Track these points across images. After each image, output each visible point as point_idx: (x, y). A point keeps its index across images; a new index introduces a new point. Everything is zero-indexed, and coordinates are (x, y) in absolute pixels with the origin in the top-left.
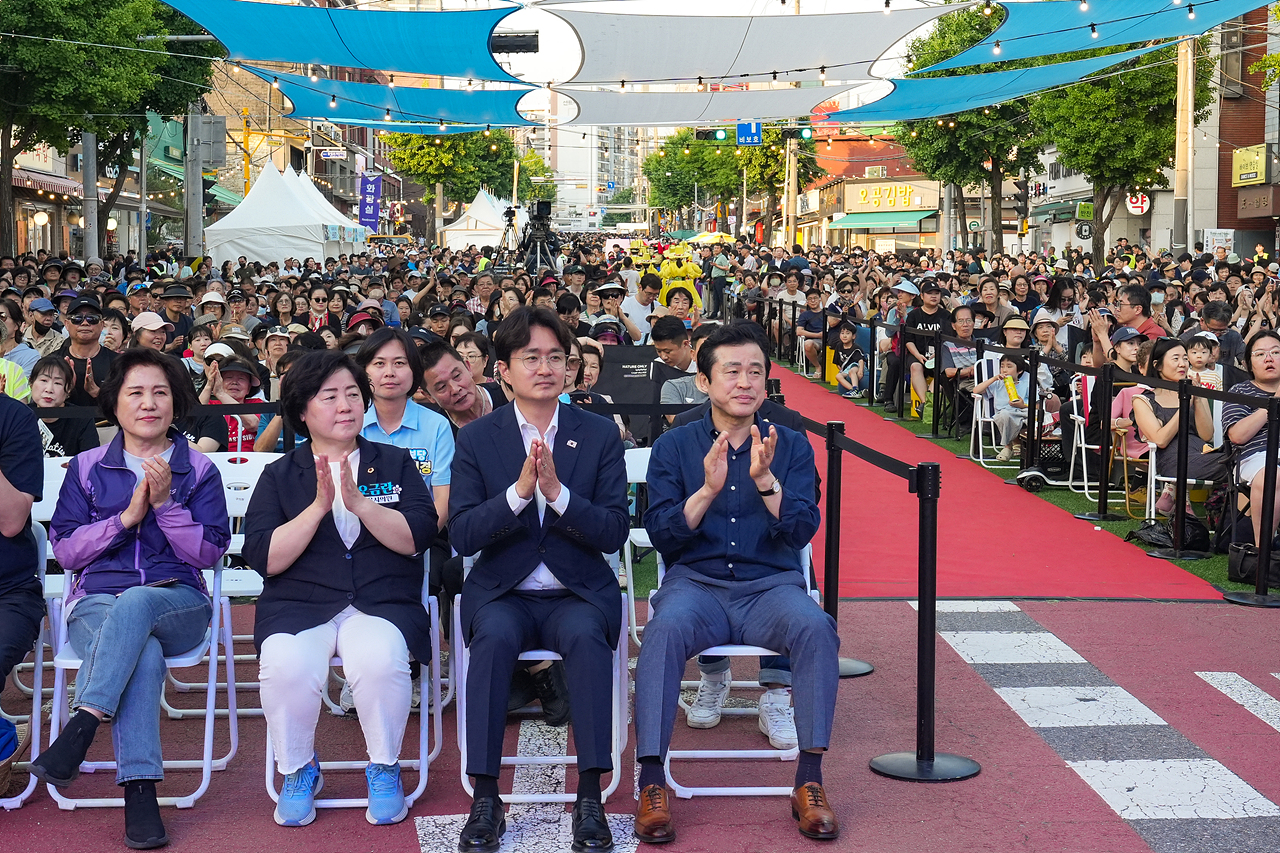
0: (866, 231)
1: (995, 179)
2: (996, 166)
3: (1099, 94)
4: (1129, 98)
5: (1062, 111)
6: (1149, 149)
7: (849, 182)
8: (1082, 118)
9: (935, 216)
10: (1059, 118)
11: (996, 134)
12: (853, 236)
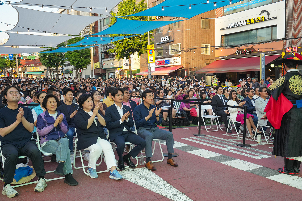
0: (31, 75)
1: (57, 67)
2: (57, 64)
3: (77, 54)
4: (81, 54)
5: (71, 56)
6: (85, 62)
7: (28, 66)
8: (74, 57)
9: (43, 72)
10: (70, 57)
11: (57, 59)
12: (29, 76)
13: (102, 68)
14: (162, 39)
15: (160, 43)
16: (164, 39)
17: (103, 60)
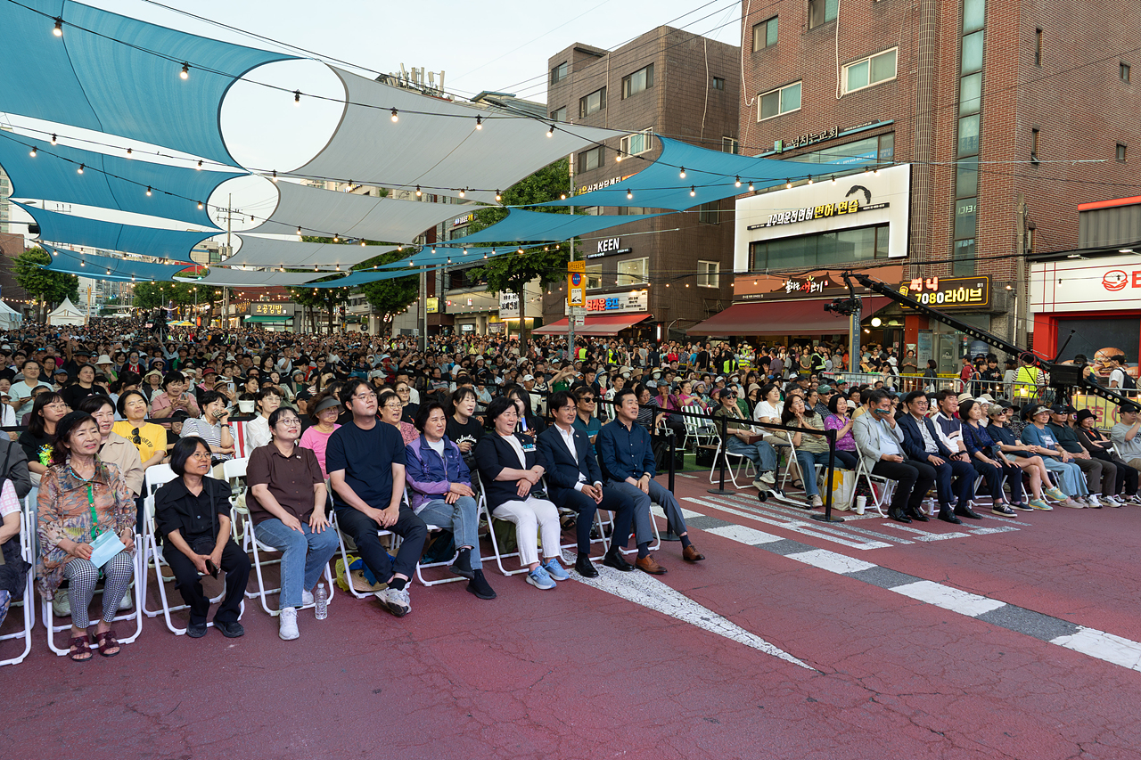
0: (261, 323)
1: (330, 306)
2: (330, 300)
6: (403, 298)
7: (254, 302)
9: (293, 318)
13: (445, 311)
14: (600, 246)
15: (596, 255)
16: (605, 245)
17: (446, 292)
